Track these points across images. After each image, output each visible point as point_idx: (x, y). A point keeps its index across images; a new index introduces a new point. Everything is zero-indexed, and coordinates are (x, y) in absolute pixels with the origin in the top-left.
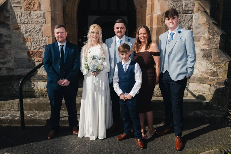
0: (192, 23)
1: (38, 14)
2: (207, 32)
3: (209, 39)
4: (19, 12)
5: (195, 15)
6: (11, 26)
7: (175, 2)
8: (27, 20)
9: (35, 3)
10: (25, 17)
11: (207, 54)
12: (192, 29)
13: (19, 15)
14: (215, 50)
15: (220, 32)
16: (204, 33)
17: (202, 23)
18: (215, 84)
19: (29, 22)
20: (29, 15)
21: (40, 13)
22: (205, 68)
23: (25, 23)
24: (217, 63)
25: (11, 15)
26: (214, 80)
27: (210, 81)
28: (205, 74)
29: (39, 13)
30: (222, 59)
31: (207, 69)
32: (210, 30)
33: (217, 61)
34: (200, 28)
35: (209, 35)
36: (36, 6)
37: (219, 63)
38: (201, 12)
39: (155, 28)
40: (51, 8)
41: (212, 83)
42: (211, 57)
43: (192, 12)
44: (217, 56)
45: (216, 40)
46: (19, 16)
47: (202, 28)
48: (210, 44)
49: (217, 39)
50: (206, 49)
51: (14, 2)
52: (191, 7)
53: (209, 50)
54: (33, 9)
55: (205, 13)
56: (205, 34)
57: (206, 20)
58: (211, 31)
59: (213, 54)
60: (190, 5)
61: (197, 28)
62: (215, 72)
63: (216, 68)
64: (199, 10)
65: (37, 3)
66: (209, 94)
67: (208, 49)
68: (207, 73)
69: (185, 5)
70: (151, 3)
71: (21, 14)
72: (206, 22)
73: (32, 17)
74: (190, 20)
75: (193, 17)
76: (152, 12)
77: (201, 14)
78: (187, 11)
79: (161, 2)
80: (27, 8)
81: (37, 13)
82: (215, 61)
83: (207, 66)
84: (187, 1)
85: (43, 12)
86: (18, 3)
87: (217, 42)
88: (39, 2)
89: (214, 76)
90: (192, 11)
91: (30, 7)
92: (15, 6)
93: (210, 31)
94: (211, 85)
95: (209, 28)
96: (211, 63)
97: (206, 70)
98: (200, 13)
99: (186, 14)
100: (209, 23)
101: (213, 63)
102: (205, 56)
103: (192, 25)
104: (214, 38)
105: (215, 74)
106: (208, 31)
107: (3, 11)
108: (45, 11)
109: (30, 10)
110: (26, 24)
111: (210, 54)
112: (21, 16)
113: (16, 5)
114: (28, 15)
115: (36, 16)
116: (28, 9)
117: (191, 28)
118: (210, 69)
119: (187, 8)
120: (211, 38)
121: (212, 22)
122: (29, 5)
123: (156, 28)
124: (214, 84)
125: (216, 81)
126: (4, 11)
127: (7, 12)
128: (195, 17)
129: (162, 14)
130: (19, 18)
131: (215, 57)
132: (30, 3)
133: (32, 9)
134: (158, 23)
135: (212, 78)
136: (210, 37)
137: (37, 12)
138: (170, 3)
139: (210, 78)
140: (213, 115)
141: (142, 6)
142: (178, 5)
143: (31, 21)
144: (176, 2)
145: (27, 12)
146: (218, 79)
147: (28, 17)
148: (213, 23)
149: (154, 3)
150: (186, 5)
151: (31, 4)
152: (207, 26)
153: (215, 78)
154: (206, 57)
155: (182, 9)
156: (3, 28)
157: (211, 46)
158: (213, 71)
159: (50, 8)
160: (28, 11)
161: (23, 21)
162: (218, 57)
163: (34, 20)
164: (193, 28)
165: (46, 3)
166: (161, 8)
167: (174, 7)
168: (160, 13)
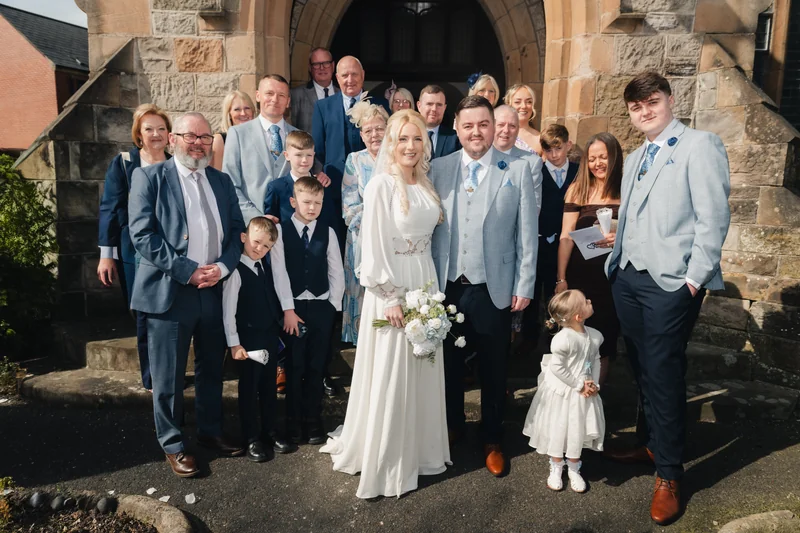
0: (691, 105)
1: (218, 83)
2: (743, 131)
3: (751, 155)
4: (164, 78)
5: (703, 80)
7: (639, 39)
8: (186, 100)
9: (210, 50)
10: (181, 92)
11: (743, 202)
12: (692, 123)
13: (162, 86)
14: (770, 192)
15: (788, 133)
16: (733, 136)
17: (726, 104)
18: (766, 298)
19: (191, 107)
20: (191, 84)
21: (224, 77)
22: (735, 248)
23: (181, 108)
24: (775, 231)
25: (141, 85)
26: (765, 286)
27: (752, 290)
28: (733, 266)
29: (222, 80)
30: (793, 218)
31: (740, 251)
32: (752, 126)
33: (776, 225)
34: (719, 119)
35: (748, 141)
36: (213, 59)
37: (782, 231)
38: (725, 69)
39: (573, 121)
40: (257, 64)
41: (756, 294)
42: (753, 213)
43: (694, 68)
44: (777, 210)
45: (772, 158)
46: (162, 90)
47: (726, 119)
48: (754, 172)
49: (778, 156)
50: (738, 187)
51: (150, 46)
52: (692, 54)
53: (747, 189)
54: (205, 68)
55: (739, 73)
56: (736, 138)
57: (739, 94)
58: (756, 129)
59: (762, 204)
60: (687, 46)
61: (709, 119)
62: (767, 261)
63: (770, 248)
64: (717, 63)
65: (218, 49)
66: (745, 331)
67: (744, 185)
68: (740, 264)
69: (673, 49)
70: (562, 43)
71: (168, 84)
72: (739, 100)
73: (201, 90)
74: (686, 94)
75: (698, 84)
76: (565, 71)
77: (725, 76)
78: (677, 65)
79: (592, 39)
80: (186, 63)
81: (215, 80)
82: (770, 226)
83: (739, 239)
84: (679, 36)
85: (233, 75)
86: (162, 48)
87: (776, 166)
88: (222, 46)
89: (763, 275)
90: (695, 66)
91: (194, 61)
92: (151, 60)
93: (752, 130)
94: (751, 302)
95: (749, 122)
96: (753, 230)
97: (737, 254)
98: (719, 71)
99: (675, 77)
100: (750, 105)
101: (763, 233)
102: (736, 209)
103: (694, 110)
104: (765, 152)
105: (768, 268)
106: (747, 131)
107: (119, 74)
108: (239, 72)
109: (196, 71)
110: (183, 111)
111: (753, 202)
112: (170, 89)
113: (156, 57)
114: (188, 86)
115: (213, 89)
116: (189, 66)
117: (689, 120)
118: (752, 249)
119: (679, 58)
120: (758, 152)
121: (760, 101)
122: (192, 56)
123: (578, 120)
124: (763, 299)
125: (772, 289)
126: (122, 73)
127: (128, 77)
128: (704, 86)
129: (598, 76)
130: (162, 93)
131: (769, 213)
132: (195, 50)
133: (200, 67)
134: (583, 106)
135: (758, 278)
136: (751, 148)
137: (214, 77)
138: (622, 43)
139: (748, 280)
140: (761, 398)
141: (524, 50)
142: (649, 49)
143: (197, 103)
144: (644, 38)
145: (187, 75)
146: (776, 284)
147: (190, 92)
148: (763, 103)
149: (570, 42)
150: (676, 48)
151: (199, 51)
152: (745, 115)
153: (766, 278)
154: (739, 213)
155: (662, 61)
156: (118, 125)
157: (757, 177)
158: (761, 257)
159: (253, 62)
160: (190, 74)
161: (175, 103)
162: (780, 212)
163: (207, 100)
164: (697, 119)
165: (241, 46)
166: (595, 59)
167: (637, 54)
168: (589, 74)
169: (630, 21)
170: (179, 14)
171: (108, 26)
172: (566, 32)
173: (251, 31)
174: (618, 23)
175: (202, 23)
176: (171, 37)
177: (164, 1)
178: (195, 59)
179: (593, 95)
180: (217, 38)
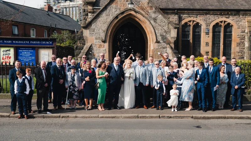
5: (168, 49)
6: (92, 54)
7: (159, 44)
17: (170, 52)
21: (104, 49)
36: (103, 47)
43: (166, 48)
46: (95, 50)
51: (94, 45)
52: (166, 46)
64: (169, 47)
65: (103, 45)
74: (166, 51)
76: (150, 48)
77: (170, 49)
78: (164, 47)
79: (153, 44)
86: (96, 45)
92: (94, 47)
95: (172, 55)
99: (164, 49)
108: (106, 48)
115: (102, 50)
116: (99, 47)
121: (173, 52)
123: (152, 54)
126: (91, 48)
138: (157, 44)
145: (99, 49)
150: (164, 45)
155: (162, 47)
159: (108, 47)
161: (97, 52)
165: (106, 45)
166: (153, 46)
167: (159, 46)
168: (153, 48)
169: (158, 42)
170: (98, 41)
171: (88, 42)
172: (150, 43)
173: (108, 43)
174: (156, 42)
175: (101, 42)
176: (97, 43)
177: (96, 39)
178: (100, 46)
179: (153, 51)
180: (103, 43)
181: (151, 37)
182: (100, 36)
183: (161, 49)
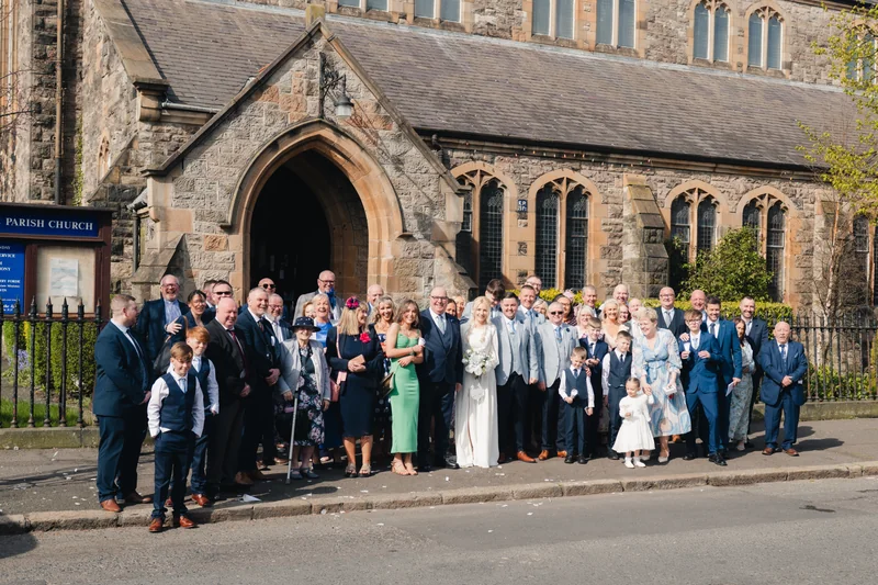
0: (433, 271)
1: (225, 256)
2: (453, 284)
4: (197, 253)
5: (437, 261)
6: (185, 273)
7: (410, 244)
8: (209, 264)
9: (221, 241)
10: (206, 260)
13: (196, 257)
17: (446, 272)
19: (211, 267)
20: (211, 256)
21: (227, 254)
23: (206, 268)
34: (444, 278)
35: (455, 289)
36: (222, 246)
38: (445, 257)
39: (385, 277)
40: (243, 248)
43: (433, 256)
46: (196, 259)
47: (446, 279)
51: (192, 238)
52: (432, 250)
54: (219, 249)
55: (449, 259)
56: (450, 287)
57: (450, 268)
58: (457, 284)
60: (429, 247)
61: (440, 278)
64: (441, 255)
65: (225, 240)
70: (378, 242)
71: (199, 256)
72: (451, 271)
73: (216, 260)
74: (430, 267)
75: (435, 263)
76: (380, 254)
77: (445, 260)
78: (427, 254)
79: (391, 242)
80: (209, 247)
81: (223, 255)
84: (426, 242)
85: (232, 253)
86: (197, 239)
88: (227, 239)
95: (455, 280)
98: (442, 258)
99: (426, 260)
100: (454, 273)
103: (434, 274)
108: (235, 252)
109: (214, 250)
112: (200, 259)
113: (193, 243)
115: (222, 259)
116: (211, 248)
117: (433, 278)
119: (427, 251)
121: (458, 271)
122: (212, 243)
123: (387, 277)
126: (180, 251)
128: (437, 264)
129: (394, 258)
130: (195, 261)
132: (214, 240)
133: (216, 248)
134: (388, 271)
137: (223, 253)
138: (404, 245)
142: (415, 247)
143: (214, 266)
144: (412, 243)
145: (209, 252)
147: (211, 260)
149: (381, 242)
150: (425, 247)
151: (216, 241)
152: (453, 278)
155: (420, 252)
159: (241, 247)
160: (211, 252)
161: (203, 265)
164: (435, 278)
165: (237, 241)
166: (393, 250)
167: (410, 250)
168: (391, 257)
169: (406, 236)
170: (208, 224)
171: (171, 228)
172: (380, 237)
173: (241, 233)
174: (401, 237)
175: (219, 229)
176: (202, 234)
177: (201, 217)
178: (214, 245)
179: (392, 267)
180: (225, 235)
181: (383, 218)
182: (213, 209)
183: (418, 260)
